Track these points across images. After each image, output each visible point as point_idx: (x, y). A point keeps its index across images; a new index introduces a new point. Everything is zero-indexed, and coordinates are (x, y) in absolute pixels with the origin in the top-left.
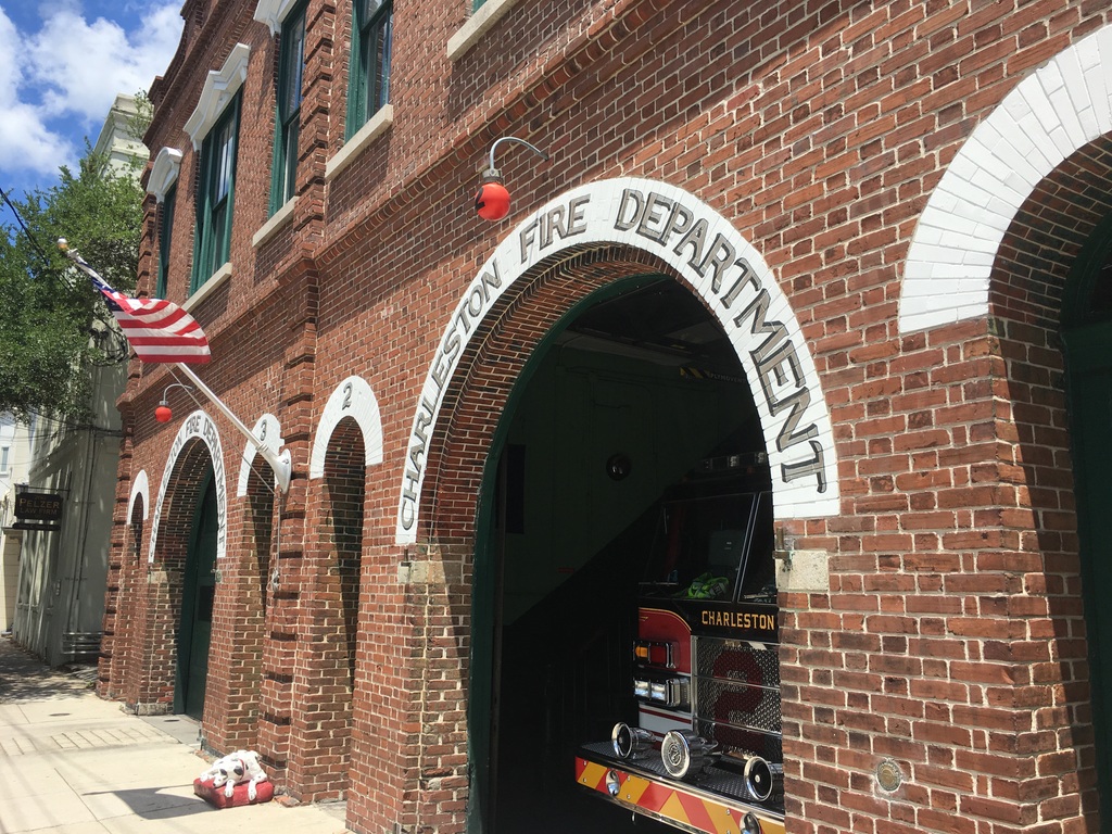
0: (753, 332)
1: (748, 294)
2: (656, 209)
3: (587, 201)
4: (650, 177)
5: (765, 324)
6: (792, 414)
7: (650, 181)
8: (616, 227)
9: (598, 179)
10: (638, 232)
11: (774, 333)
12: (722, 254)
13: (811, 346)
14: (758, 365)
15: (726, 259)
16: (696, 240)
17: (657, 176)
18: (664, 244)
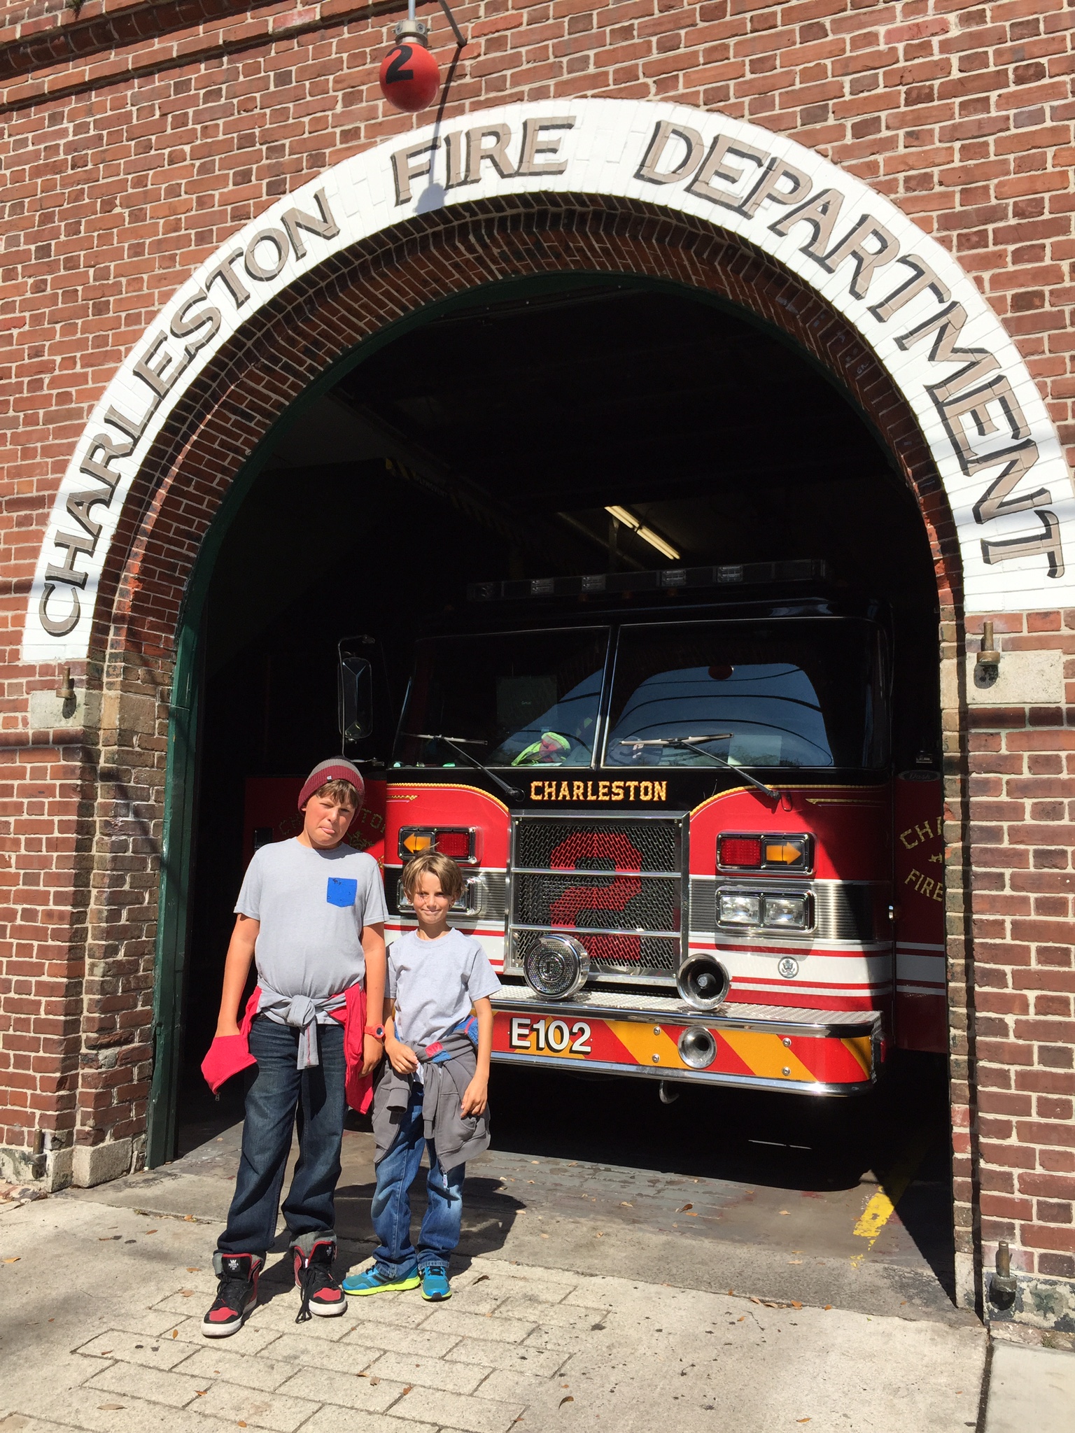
0: (932, 357)
1: (924, 305)
2: (731, 161)
3: (570, 126)
4: (718, 111)
5: (955, 351)
6: (1005, 473)
7: (716, 116)
8: (638, 175)
9: (593, 96)
10: (688, 189)
11: (973, 364)
12: (872, 245)
13: (1041, 387)
14: (940, 406)
15: (880, 252)
16: (819, 217)
17: (735, 113)
18: (747, 216)
